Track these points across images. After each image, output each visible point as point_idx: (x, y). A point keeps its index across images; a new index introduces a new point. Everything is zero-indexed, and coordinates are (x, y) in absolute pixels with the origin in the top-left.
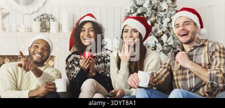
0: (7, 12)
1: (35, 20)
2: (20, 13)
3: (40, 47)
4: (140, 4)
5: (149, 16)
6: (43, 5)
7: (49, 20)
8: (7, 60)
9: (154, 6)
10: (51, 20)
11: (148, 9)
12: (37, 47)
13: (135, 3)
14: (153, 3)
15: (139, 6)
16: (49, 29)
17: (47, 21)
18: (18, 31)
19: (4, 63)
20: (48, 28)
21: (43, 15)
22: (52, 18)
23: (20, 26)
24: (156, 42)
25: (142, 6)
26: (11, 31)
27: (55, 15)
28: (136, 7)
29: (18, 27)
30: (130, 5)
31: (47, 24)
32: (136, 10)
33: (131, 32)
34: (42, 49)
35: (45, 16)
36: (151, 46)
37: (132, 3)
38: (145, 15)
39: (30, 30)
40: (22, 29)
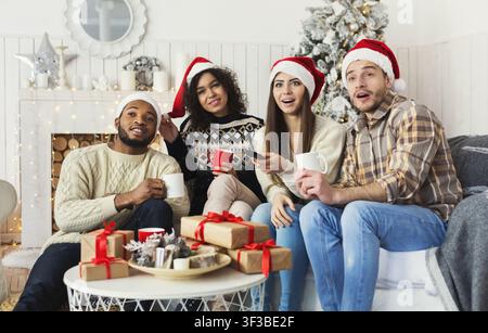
0: (74, 53)
1: (125, 68)
2: (96, 55)
3: (139, 115)
4: (318, 39)
5: (335, 60)
6: (140, 42)
7: (151, 69)
8: (73, 143)
9: (344, 41)
10: (155, 68)
11: (332, 47)
12: (133, 115)
13: (309, 36)
14: (340, 35)
15: (316, 42)
16: (152, 85)
17: (147, 70)
18: (94, 88)
19: (68, 148)
20: (149, 83)
21: (139, 60)
22: (157, 65)
23: (97, 80)
24: (346, 108)
25: (321, 41)
26: (81, 88)
27: (163, 59)
28: (310, 43)
29: (94, 82)
30: (301, 41)
31: (148, 75)
32: (310, 50)
33: (289, 85)
34: (144, 117)
35: (144, 62)
36: (339, 115)
37: (304, 36)
38: (327, 58)
39: (116, 87)
40: (101, 86)
